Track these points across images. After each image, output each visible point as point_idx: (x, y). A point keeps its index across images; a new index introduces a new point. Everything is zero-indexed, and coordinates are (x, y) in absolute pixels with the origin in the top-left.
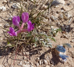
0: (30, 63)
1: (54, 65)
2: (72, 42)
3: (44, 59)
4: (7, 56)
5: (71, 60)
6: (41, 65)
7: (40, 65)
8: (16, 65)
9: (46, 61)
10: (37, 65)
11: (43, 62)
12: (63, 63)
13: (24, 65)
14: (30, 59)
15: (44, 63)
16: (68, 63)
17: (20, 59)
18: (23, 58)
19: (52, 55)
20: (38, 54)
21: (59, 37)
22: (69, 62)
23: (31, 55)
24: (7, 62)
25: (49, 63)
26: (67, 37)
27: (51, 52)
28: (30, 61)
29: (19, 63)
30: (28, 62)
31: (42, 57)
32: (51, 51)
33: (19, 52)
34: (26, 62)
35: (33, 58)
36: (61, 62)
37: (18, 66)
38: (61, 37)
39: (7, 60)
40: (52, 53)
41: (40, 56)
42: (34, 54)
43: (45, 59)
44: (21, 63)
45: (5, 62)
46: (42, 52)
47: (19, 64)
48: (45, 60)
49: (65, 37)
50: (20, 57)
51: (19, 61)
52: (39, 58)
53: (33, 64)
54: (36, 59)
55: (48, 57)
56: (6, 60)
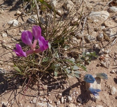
0: (48, 101)
3: (68, 95)
4: (15, 91)
6: (64, 103)
7: (61, 103)
8: (28, 102)
9: (70, 98)
10: (57, 103)
11: (67, 100)
12: (95, 101)
13: (39, 103)
14: (48, 95)
15: (68, 101)
16: (101, 101)
17: (34, 95)
18: (39, 94)
19: (81, 89)
20: (61, 88)
21: (94, 66)
22: (104, 100)
23: (50, 90)
24: (15, 98)
25: (76, 101)
26: (105, 66)
28: (47, 98)
29: (32, 100)
30: (45, 100)
31: (66, 93)
32: (80, 85)
34: (42, 99)
35: (53, 94)
36: (92, 99)
37: (30, 104)
39: (15, 96)
41: (63, 91)
42: (54, 88)
43: (70, 96)
44: (35, 101)
45: (11, 98)
46: (66, 86)
47: (32, 102)
49: (102, 65)
50: (34, 93)
51: (32, 98)
52: (61, 94)
53: (51, 102)
54: (56, 95)
55: (74, 93)
56: (13, 96)
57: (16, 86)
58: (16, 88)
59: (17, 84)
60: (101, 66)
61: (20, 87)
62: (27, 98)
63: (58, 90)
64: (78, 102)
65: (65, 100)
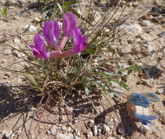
0: (74, 131)
1: (125, 137)
2: (159, 94)
3: (104, 123)
4: (25, 114)
5: (161, 129)
6: (98, 136)
7: (94, 135)
8: (43, 133)
9: (107, 128)
10: (88, 136)
11: (102, 130)
12: (144, 134)
13: (60, 135)
14: (74, 123)
15: (104, 132)
16: (153, 133)
17: (53, 122)
18: (60, 120)
19: (121, 115)
20: (92, 112)
21: (134, 84)
22: (157, 132)
23: (76, 114)
24: (24, 125)
25: (115, 133)
26: (149, 84)
27: (117, 110)
28: (73, 126)
29: (50, 130)
30: (70, 129)
31: (100, 120)
32: (118, 108)
33: (52, 105)
34: (64, 128)
35: (81, 120)
36: (139, 130)
37: (46, 136)
38: (138, 83)
39: (25, 122)
40: (120, 113)
41: (95, 116)
42: (82, 112)
43: (107, 124)
44: (54, 131)
45: (18, 125)
46: (100, 110)
47: (49, 132)
48: (105, 126)
49: (144, 84)
50: (53, 118)
51: (49, 125)
52: (93, 121)
53: (79, 134)
54: (86, 122)
55: (112, 120)
56: (21, 122)
57: (27, 107)
58: (27, 110)
59: (28, 103)
60: (142, 84)
61: (33, 108)
62: (42, 126)
63: (88, 115)
64: (118, 133)
65: (100, 130)
